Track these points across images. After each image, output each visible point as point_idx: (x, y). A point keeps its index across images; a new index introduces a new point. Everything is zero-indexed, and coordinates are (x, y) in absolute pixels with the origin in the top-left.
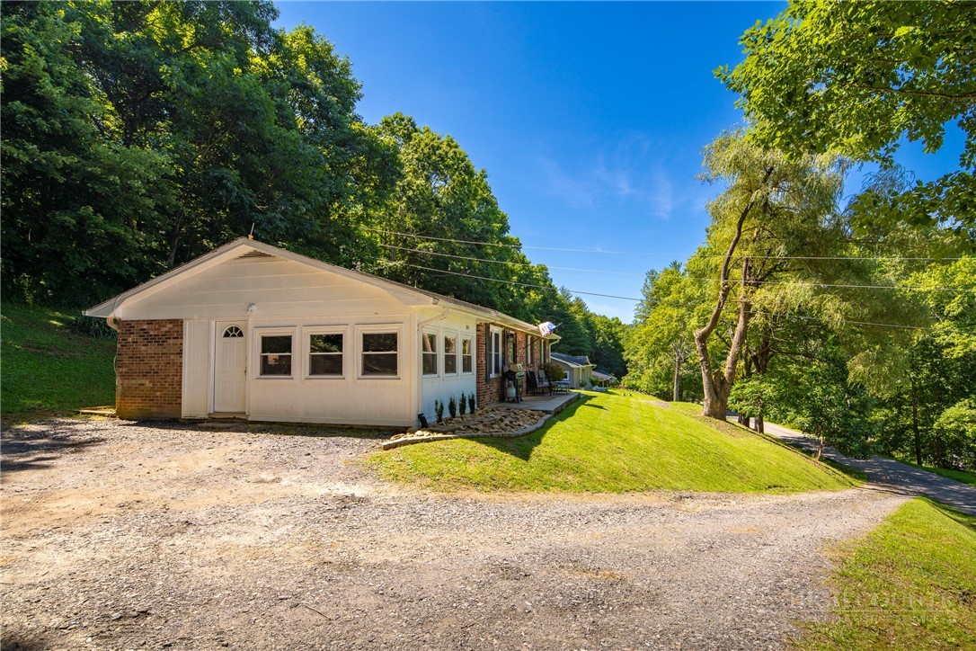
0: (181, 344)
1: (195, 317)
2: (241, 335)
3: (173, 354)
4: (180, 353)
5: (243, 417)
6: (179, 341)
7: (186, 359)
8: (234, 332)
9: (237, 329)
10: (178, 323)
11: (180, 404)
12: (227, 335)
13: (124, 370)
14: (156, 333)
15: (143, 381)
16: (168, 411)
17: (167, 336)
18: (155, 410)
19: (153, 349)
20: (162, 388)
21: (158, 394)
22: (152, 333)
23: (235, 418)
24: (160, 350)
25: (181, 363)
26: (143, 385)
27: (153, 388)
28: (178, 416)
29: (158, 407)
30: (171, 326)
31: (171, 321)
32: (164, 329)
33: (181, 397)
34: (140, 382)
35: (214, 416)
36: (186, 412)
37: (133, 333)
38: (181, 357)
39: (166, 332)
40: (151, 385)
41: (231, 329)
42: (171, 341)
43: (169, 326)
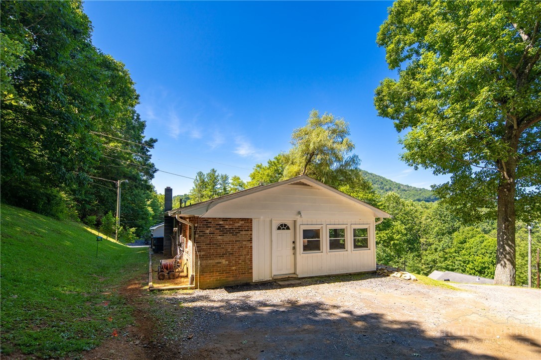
0: (251, 234)
1: (262, 218)
2: (288, 228)
3: (245, 241)
4: (251, 240)
5: (294, 276)
6: (249, 232)
7: (254, 244)
8: (283, 227)
9: (285, 225)
10: (249, 221)
11: (252, 273)
12: (279, 228)
13: (202, 253)
14: (231, 227)
15: (220, 261)
16: (242, 279)
17: (240, 229)
18: (231, 279)
19: (228, 238)
20: (237, 263)
21: (234, 268)
22: (227, 227)
23: (289, 277)
24: (234, 238)
25: (252, 247)
26: (220, 263)
27: (229, 264)
28: (251, 281)
29: (232, 277)
30: (243, 222)
31: (242, 219)
32: (237, 225)
33: (252, 269)
34: (217, 261)
35: (275, 278)
36: (256, 277)
37: (211, 227)
38: (251, 243)
39: (239, 226)
40: (227, 262)
41: (282, 225)
42: (244, 233)
43: (241, 222)
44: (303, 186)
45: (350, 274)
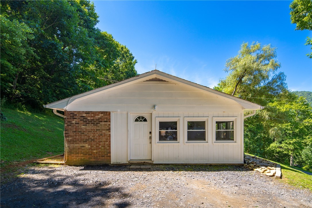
0: (110, 125)
1: (119, 111)
2: (145, 120)
3: (104, 130)
4: (109, 130)
5: (150, 162)
6: (108, 123)
7: (113, 133)
8: (141, 119)
9: (143, 118)
10: (107, 114)
11: (110, 156)
12: (136, 120)
13: (70, 139)
14: (92, 118)
15: (84, 145)
16: (102, 160)
17: (100, 120)
18: (93, 160)
19: (90, 127)
20: (97, 148)
21: (95, 151)
22: (89, 118)
23: (144, 162)
24: (95, 128)
25: (110, 135)
26: (84, 147)
27: (91, 148)
28: (109, 163)
29: (94, 158)
30: (103, 115)
31: (102, 113)
32: (97, 117)
33: (110, 153)
34: (81, 145)
35: (131, 162)
36: (114, 159)
37: (76, 118)
38: (110, 132)
39: (99, 118)
40: (90, 147)
41: (139, 118)
42: (103, 123)
43: (101, 115)
44: (158, 82)
45: (211, 165)
